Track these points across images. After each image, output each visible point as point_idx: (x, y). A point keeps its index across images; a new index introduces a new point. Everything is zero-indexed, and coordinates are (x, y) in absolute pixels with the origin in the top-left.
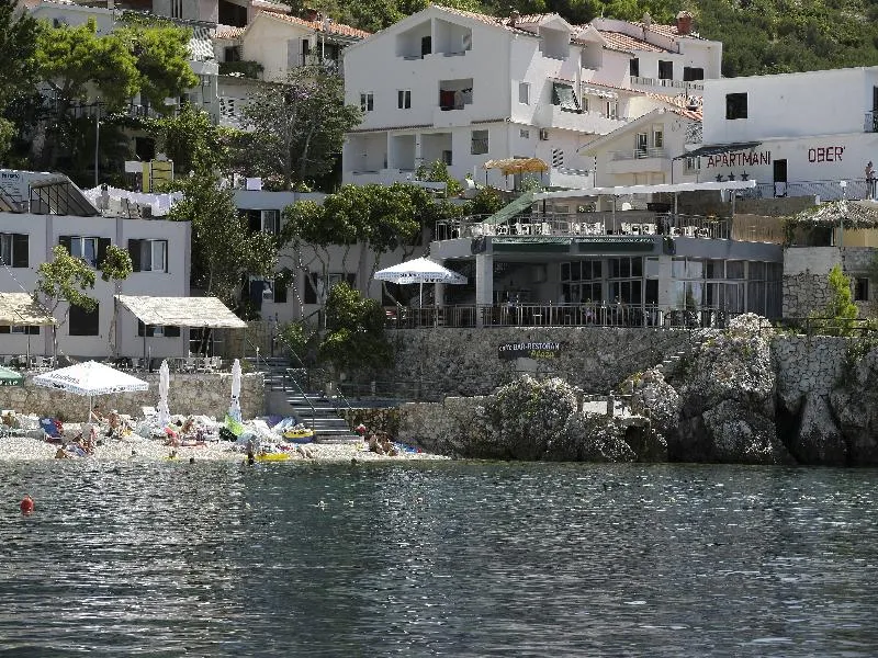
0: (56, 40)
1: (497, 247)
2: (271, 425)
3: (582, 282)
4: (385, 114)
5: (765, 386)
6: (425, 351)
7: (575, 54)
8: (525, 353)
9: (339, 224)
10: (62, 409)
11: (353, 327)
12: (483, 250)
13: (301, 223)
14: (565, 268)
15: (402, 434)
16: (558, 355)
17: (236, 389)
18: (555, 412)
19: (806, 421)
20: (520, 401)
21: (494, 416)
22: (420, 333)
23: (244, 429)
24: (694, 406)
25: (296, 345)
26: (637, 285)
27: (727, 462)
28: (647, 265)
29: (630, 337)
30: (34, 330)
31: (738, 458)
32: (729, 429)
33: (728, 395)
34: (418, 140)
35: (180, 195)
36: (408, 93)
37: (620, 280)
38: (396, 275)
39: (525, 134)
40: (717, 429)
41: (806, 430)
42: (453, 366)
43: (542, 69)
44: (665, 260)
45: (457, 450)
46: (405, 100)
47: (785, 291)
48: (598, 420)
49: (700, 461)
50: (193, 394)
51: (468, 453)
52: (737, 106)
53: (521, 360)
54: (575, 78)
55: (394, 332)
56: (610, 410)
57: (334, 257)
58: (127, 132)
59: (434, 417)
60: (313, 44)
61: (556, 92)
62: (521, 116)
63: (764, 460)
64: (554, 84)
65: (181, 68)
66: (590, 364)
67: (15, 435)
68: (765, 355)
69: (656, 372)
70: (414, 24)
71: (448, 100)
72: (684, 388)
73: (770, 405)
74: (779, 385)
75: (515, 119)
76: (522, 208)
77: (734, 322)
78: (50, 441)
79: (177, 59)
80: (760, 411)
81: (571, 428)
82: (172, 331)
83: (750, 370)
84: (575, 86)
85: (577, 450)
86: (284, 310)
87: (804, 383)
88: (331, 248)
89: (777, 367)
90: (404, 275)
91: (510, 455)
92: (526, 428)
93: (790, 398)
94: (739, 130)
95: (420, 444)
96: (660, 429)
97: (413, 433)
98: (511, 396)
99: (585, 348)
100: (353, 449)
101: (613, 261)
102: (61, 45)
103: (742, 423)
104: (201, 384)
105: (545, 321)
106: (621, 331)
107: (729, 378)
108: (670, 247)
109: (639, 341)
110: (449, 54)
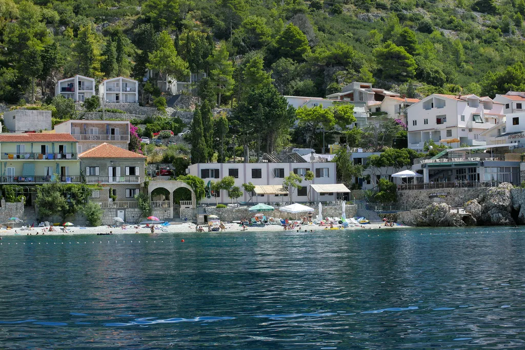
0: (309, 111)
1: (429, 166)
2: (356, 219)
3: (461, 175)
4: (420, 126)
5: (507, 203)
6: (408, 197)
7: (481, 106)
8: (436, 196)
9: (383, 161)
10: (291, 216)
11: (385, 190)
12: (425, 167)
13: (372, 161)
14: (457, 171)
15: (398, 220)
16: (446, 196)
17: (344, 210)
18: (442, 213)
19: (520, 213)
20: (432, 211)
21: (425, 214)
22: (407, 191)
23: (347, 221)
24: (486, 210)
25: (369, 196)
26: (475, 175)
27: (495, 225)
28: (477, 169)
29: (469, 190)
30: (286, 195)
31: (498, 224)
32: (495, 215)
33: (495, 206)
34: (430, 133)
35: (335, 155)
36: (427, 120)
37: (471, 174)
38: (400, 175)
39: (463, 130)
40: (492, 216)
41: (520, 215)
42: (416, 201)
43: (469, 111)
44: (481, 168)
45: (414, 225)
46: (426, 122)
47: (521, 175)
48: (454, 215)
49: (488, 225)
50: (333, 212)
51: (418, 225)
52: (516, 121)
53: (435, 198)
54: (481, 113)
55: (400, 191)
56: (458, 212)
57: (383, 171)
58: (335, 136)
59: (408, 215)
60: (402, 105)
61: (474, 117)
62: (462, 125)
63: (506, 224)
64: (474, 115)
65: (349, 117)
66: (457, 199)
67: (273, 224)
68: (508, 194)
69: (475, 201)
70: (427, 100)
71: (439, 121)
72: (484, 205)
73: (509, 209)
74: (513, 203)
75: (459, 126)
76: (444, 154)
77: (500, 185)
78: (282, 226)
79: (348, 114)
80: (506, 210)
81: (446, 217)
82: (331, 194)
83: (502, 199)
84: (481, 116)
85: (447, 223)
86: (370, 186)
87: (520, 202)
88: (382, 168)
89: (512, 197)
90: (402, 175)
91: (429, 225)
92: (433, 218)
93: (516, 206)
94: (516, 128)
95: (404, 223)
96: (475, 217)
97: (401, 220)
98: (429, 209)
99: (455, 194)
100: (380, 225)
101: (469, 169)
102: (310, 113)
103: (500, 214)
104: (336, 209)
105: (443, 187)
106: (466, 189)
107: (495, 201)
108: (482, 164)
109: (472, 191)
110: (439, 108)
